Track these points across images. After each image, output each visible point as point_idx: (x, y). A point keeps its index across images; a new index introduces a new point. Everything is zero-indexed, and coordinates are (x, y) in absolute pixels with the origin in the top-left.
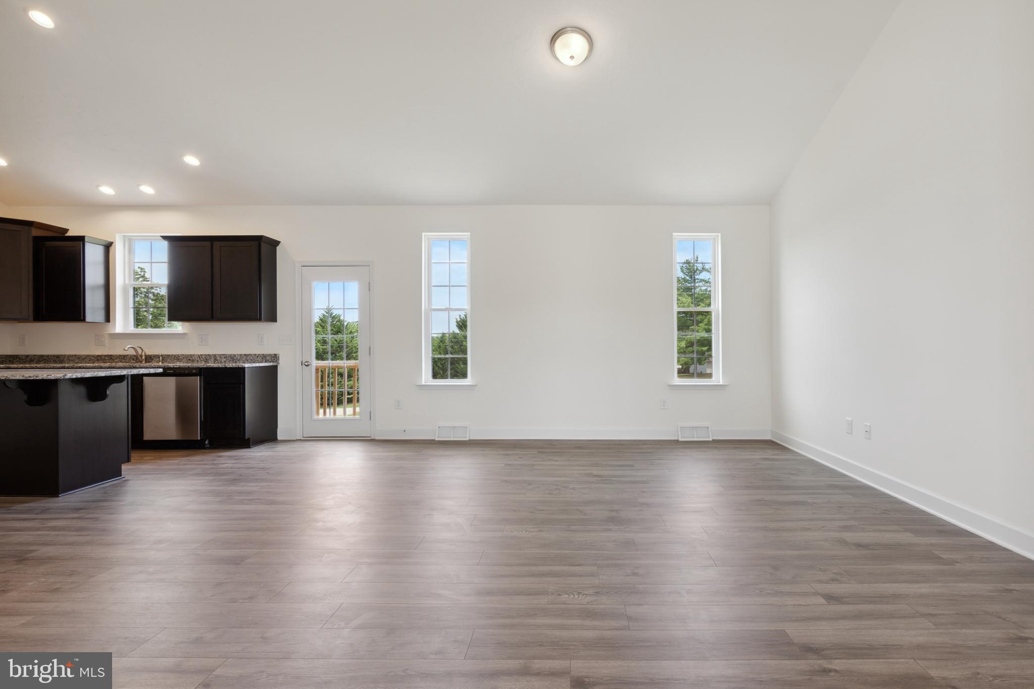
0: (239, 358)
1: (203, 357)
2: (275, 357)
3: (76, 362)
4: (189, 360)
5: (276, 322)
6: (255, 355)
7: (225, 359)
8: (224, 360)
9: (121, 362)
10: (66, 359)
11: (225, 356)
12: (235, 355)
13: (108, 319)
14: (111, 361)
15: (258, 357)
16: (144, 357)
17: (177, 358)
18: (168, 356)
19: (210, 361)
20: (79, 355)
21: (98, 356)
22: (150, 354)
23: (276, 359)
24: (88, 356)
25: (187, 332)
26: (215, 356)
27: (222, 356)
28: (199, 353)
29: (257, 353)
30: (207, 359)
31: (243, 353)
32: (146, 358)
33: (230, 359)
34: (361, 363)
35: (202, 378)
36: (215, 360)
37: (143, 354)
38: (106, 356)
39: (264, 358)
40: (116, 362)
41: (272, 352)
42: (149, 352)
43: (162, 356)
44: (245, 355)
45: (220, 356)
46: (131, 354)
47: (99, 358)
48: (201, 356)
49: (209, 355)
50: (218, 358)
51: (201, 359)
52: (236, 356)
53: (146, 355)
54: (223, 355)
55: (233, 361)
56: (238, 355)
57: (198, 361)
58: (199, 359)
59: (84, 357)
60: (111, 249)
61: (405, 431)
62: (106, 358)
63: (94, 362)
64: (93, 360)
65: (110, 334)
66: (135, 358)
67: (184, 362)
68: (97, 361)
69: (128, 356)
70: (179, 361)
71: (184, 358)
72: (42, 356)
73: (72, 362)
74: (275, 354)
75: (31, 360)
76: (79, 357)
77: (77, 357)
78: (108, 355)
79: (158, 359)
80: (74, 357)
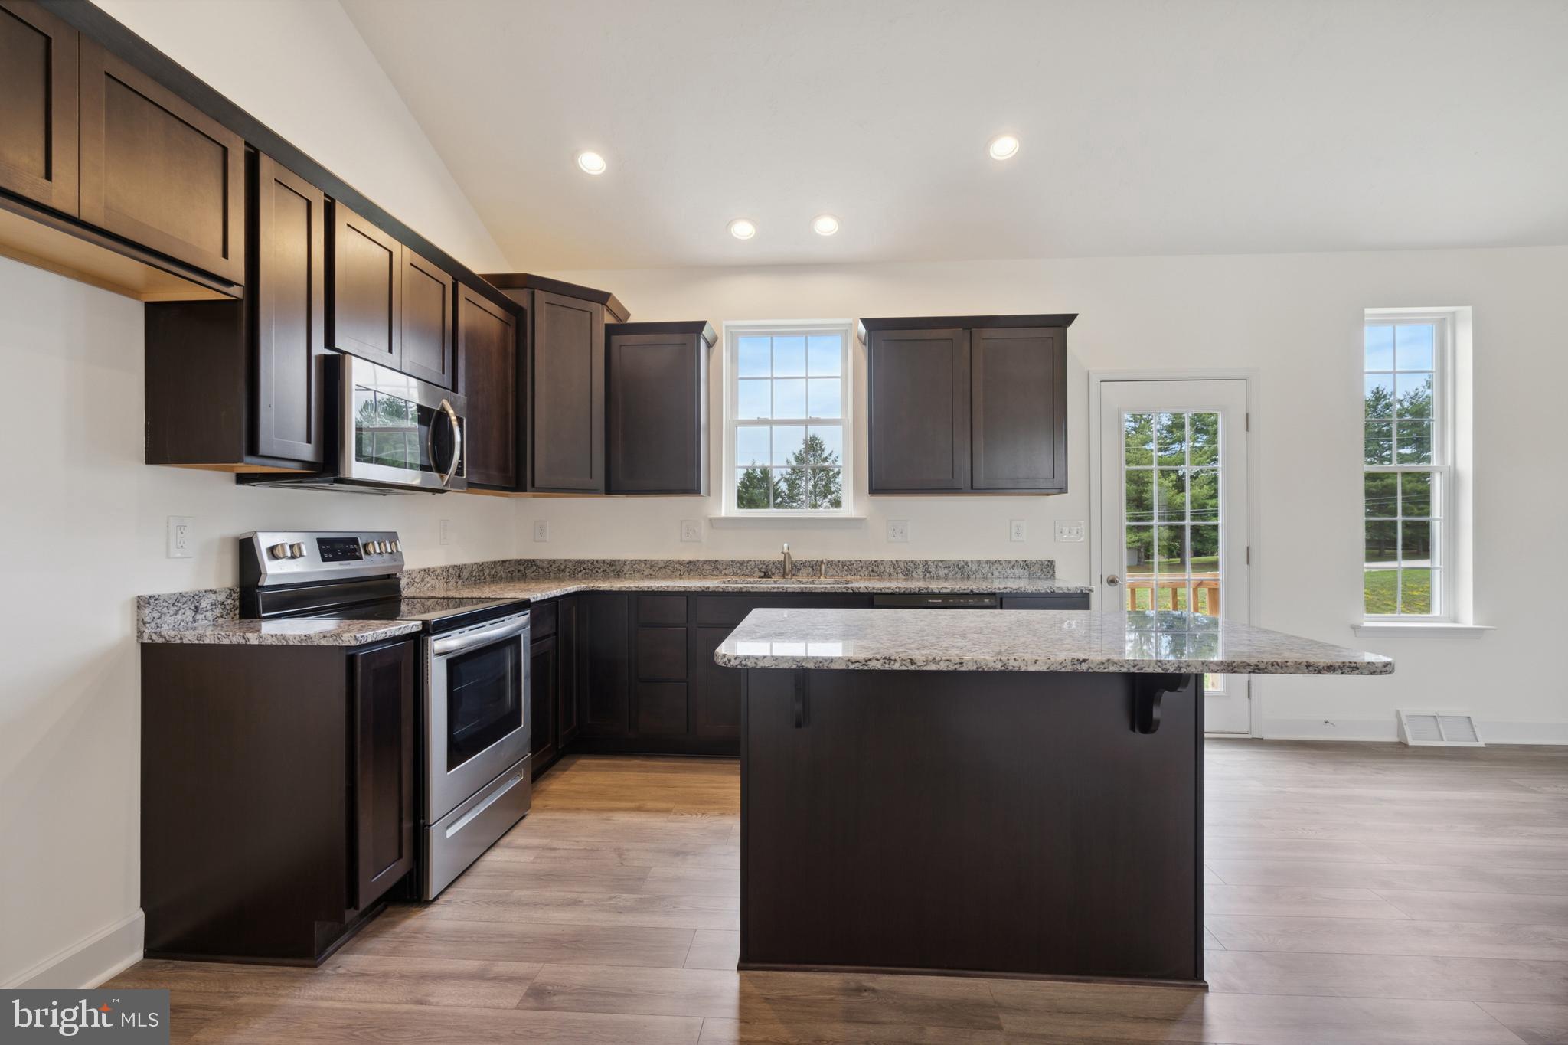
1: (902, 565)
2: (1046, 568)
3: (645, 573)
4: (873, 571)
6: (1009, 562)
7: (946, 571)
8: (942, 572)
9: (735, 574)
10: (626, 568)
11: (947, 565)
12: (967, 563)
14: (715, 573)
15: (1014, 566)
16: (789, 564)
18: (831, 563)
19: (914, 574)
20: (652, 561)
21: (690, 562)
22: (798, 559)
23: (1051, 571)
24: (669, 562)
25: (864, 516)
26: (926, 563)
27: (940, 564)
28: (894, 558)
29: (1013, 557)
30: (908, 571)
31: (984, 557)
33: (957, 569)
36: (927, 571)
37: (790, 559)
38: (705, 562)
39: (1025, 567)
40: (725, 574)
41: (1043, 556)
42: (798, 556)
43: (818, 562)
44: (987, 562)
45: (936, 564)
48: (895, 565)
49: (912, 562)
50: (932, 569)
51: (898, 570)
52: (970, 564)
54: (942, 561)
55: (962, 574)
56: (972, 561)
57: (890, 574)
58: (892, 570)
59: (662, 565)
62: (706, 567)
63: (681, 575)
64: (680, 570)
65: (711, 520)
66: (764, 567)
67: (863, 575)
68: (686, 574)
69: (750, 563)
70: (853, 573)
71: (862, 567)
72: (580, 562)
73: (637, 575)
74: (1049, 561)
75: (560, 571)
76: (653, 564)
77: (648, 565)
78: (709, 561)
79: (811, 569)
80: (643, 565)
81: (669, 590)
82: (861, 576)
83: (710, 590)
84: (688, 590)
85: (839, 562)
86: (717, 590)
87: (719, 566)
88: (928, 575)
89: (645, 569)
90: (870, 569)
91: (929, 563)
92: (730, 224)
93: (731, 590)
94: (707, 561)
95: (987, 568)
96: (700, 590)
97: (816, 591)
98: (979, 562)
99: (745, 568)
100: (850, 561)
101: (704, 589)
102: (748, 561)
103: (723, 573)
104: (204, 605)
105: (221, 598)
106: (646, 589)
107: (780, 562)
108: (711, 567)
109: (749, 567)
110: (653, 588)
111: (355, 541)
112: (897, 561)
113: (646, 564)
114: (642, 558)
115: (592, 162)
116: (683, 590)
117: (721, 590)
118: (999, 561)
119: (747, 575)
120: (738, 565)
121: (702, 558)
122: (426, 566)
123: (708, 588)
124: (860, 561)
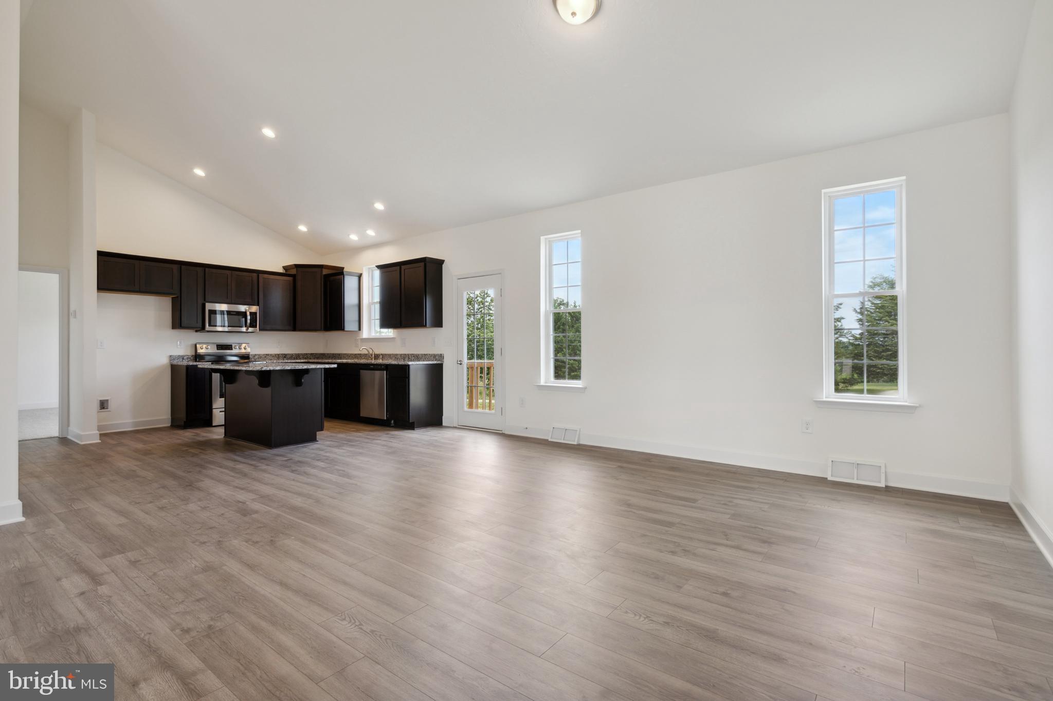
0: (421, 357)
1: (403, 356)
2: (441, 357)
4: (396, 358)
5: (442, 327)
6: (430, 354)
11: (414, 356)
13: (360, 329)
16: (373, 356)
17: (390, 356)
18: (386, 354)
19: (406, 359)
21: (355, 354)
22: (377, 353)
24: (351, 354)
25: (395, 337)
26: (408, 355)
28: (400, 353)
31: (423, 353)
32: (375, 356)
34: (496, 361)
35: (388, 372)
36: (409, 358)
37: (373, 353)
38: (358, 354)
39: (434, 356)
41: (439, 353)
42: (377, 352)
43: (381, 354)
45: (411, 355)
49: (405, 354)
53: (375, 354)
55: (418, 359)
56: (420, 354)
60: (361, 278)
61: (527, 428)
65: (361, 339)
71: (393, 356)
72: (333, 354)
74: (441, 354)
75: (329, 357)
80: (347, 354)
92: (349, 235)
95: (424, 357)
104: (185, 358)
105: (190, 357)
111: (231, 345)
115: (303, 228)
122: (267, 353)
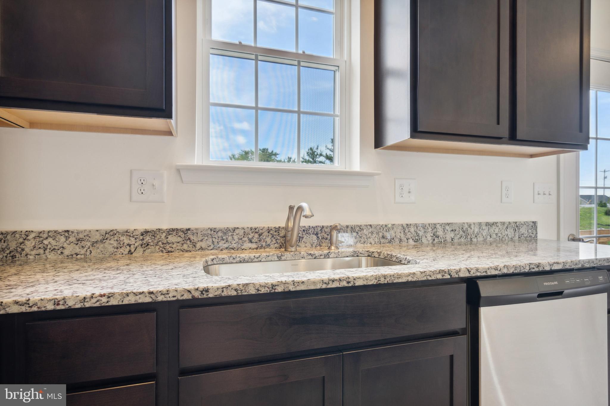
0: (476, 230)
2: (533, 229)
3: (67, 252)
4: (383, 237)
7: (452, 235)
11: (451, 228)
12: (470, 226)
14: (185, 247)
15: (507, 228)
19: (424, 239)
23: (535, 232)
27: (447, 227)
28: (404, 221)
29: (507, 219)
31: (484, 220)
33: (461, 233)
38: (171, 231)
40: (201, 249)
44: (487, 224)
45: (444, 227)
46: (245, 226)
47: (148, 238)
48: (405, 228)
50: (440, 233)
51: (409, 235)
52: (472, 226)
54: (448, 224)
55: (466, 237)
56: (475, 224)
57: (401, 240)
58: (402, 235)
59: (98, 237)
62: (171, 239)
63: (130, 252)
64: (129, 245)
65: (179, 170)
66: (257, 236)
67: (373, 243)
68: (140, 250)
69: (237, 231)
70: (363, 240)
71: (372, 233)
73: (52, 256)
74: (533, 222)
76: (81, 236)
77: (72, 239)
78: (177, 230)
79: (315, 237)
80: (63, 239)
81: (114, 302)
82: (371, 243)
83: (211, 295)
84: (160, 298)
85: (347, 227)
86: (225, 294)
87: (192, 238)
88: (436, 240)
89: (65, 245)
90: (381, 234)
91: (438, 226)
93: (253, 291)
94: (173, 230)
95: (487, 230)
96: (187, 296)
97: (400, 280)
98: (480, 224)
99: (230, 238)
100: (360, 226)
101: (197, 294)
102: (234, 229)
103: (198, 246)
106: (50, 307)
107: (278, 230)
108: (179, 239)
109: (236, 237)
110: (71, 303)
112: (407, 225)
113: (67, 238)
114: (61, 228)
116: (148, 300)
117: (235, 293)
118: (496, 223)
119: (233, 249)
120: (220, 234)
121: (165, 226)
123: (207, 290)
124: (371, 225)
